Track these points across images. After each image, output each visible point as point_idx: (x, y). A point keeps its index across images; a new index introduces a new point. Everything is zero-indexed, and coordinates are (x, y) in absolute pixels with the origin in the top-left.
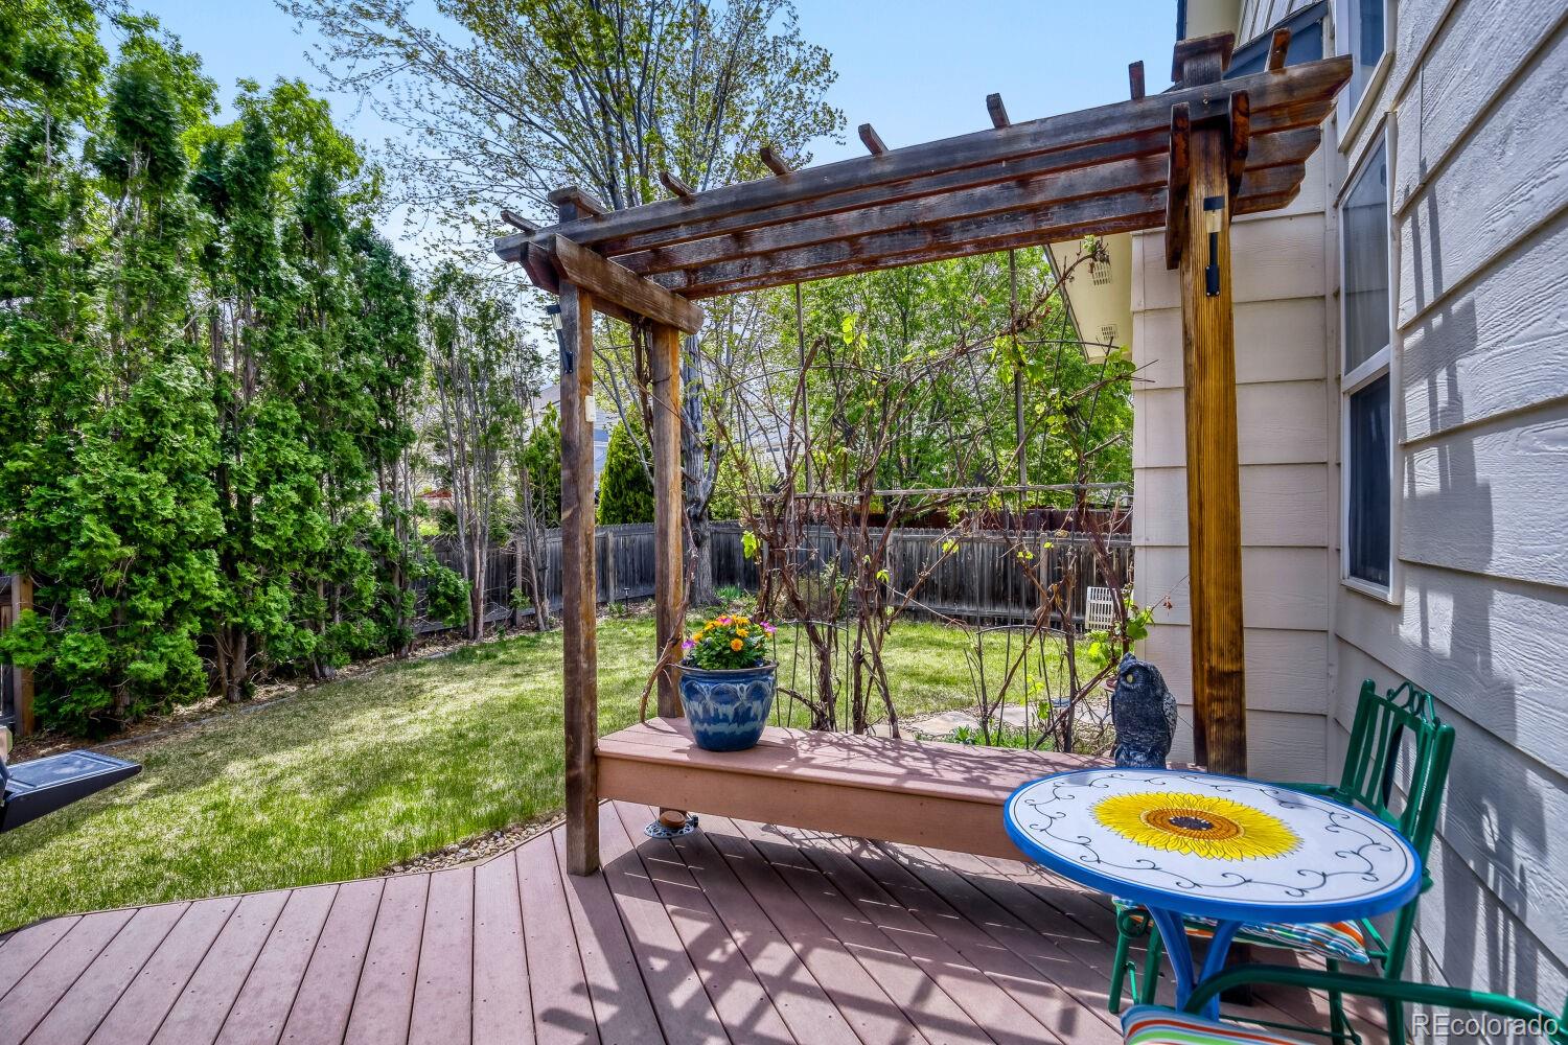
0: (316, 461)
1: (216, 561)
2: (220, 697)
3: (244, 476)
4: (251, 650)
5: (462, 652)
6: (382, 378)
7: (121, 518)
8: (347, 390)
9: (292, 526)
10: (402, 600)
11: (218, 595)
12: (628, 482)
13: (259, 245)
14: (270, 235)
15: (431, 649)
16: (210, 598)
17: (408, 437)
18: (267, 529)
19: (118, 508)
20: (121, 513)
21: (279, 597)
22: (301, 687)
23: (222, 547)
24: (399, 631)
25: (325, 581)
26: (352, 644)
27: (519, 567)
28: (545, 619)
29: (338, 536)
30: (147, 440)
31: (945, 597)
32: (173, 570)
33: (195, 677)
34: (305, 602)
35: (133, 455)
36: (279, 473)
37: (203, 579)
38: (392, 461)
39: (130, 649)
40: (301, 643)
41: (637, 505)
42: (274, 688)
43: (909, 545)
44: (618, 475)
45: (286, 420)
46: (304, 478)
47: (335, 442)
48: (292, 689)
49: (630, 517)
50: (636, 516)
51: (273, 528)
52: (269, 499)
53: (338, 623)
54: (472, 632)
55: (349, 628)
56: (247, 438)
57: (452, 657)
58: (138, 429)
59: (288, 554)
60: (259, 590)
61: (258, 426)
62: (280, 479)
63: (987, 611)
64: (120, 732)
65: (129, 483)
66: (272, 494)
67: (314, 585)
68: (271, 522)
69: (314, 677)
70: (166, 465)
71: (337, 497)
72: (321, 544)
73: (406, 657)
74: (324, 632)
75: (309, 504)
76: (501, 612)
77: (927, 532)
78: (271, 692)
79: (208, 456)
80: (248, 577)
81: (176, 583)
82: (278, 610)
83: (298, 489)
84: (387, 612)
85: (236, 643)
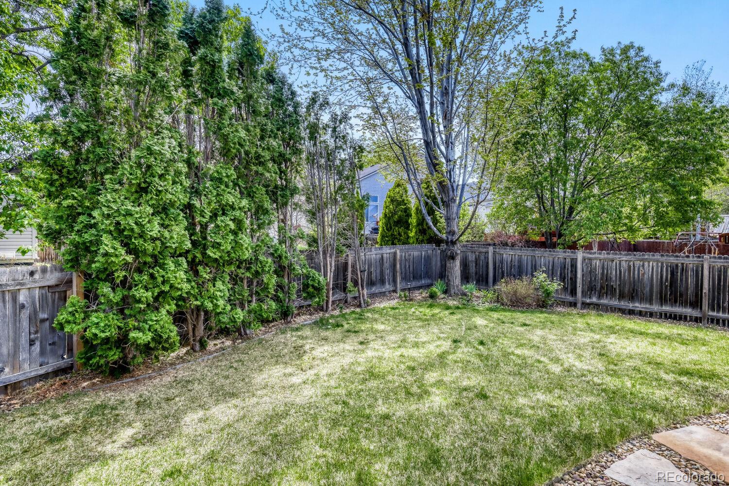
0: (245, 202)
1: (185, 265)
2: (189, 348)
3: (203, 211)
4: (206, 320)
5: (322, 320)
6: (281, 155)
7: (126, 237)
8: (262, 160)
9: (230, 243)
10: (289, 288)
11: (186, 286)
12: (394, 222)
13: (214, 67)
14: (220, 61)
15: (303, 317)
16: (181, 289)
17: (294, 191)
18: (216, 246)
19: (124, 230)
20: (125, 233)
21: (222, 288)
22: (234, 341)
23: (190, 257)
24: (287, 307)
25: (248, 278)
26: (262, 316)
27: (350, 269)
28: (364, 300)
29: (256, 249)
30: (143, 185)
31: (622, 297)
32: (158, 272)
33: (172, 340)
34: (237, 290)
35: (136, 195)
36: (223, 210)
37: (176, 277)
38: (285, 204)
39: (132, 323)
40: (234, 318)
41: (400, 234)
42: (219, 341)
43: (594, 262)
44: (389, 218)
45: (228, 176)
46: (237, 213)
47: (255, 192)
48: (228, 343)
49: (396, 241)
50: (399, 240)
51: (219, 244)
52: (217, 226)
53: (254, 305)
54: (325, 307)
55: (261, 307)
56: (205, 187)
57: (316, 323)
58: (137, 178)
59: (227, 261)
60: (210, 284)
61: (211, 180)
62: (224, 214)
63: (656, 308)
64: (130, 372)
65: (129, 214)
66: (219, 223)
67: (242, 280)
68: (218, 241)
69: (240, 334)
70: (154, 202)
71: (255, 227)
72: (247, 255)
73: (290, 322)
74: (247, 308)
75: (240, 230)
76: (340, 295)
77: (608, 254)
78: (217, 345)
79: (181, 197)
80: (205, 276)
81: (160, 280)
82: (221, 297)
83: (233, 220)
84: (281, 296)
85: (198, 315)
